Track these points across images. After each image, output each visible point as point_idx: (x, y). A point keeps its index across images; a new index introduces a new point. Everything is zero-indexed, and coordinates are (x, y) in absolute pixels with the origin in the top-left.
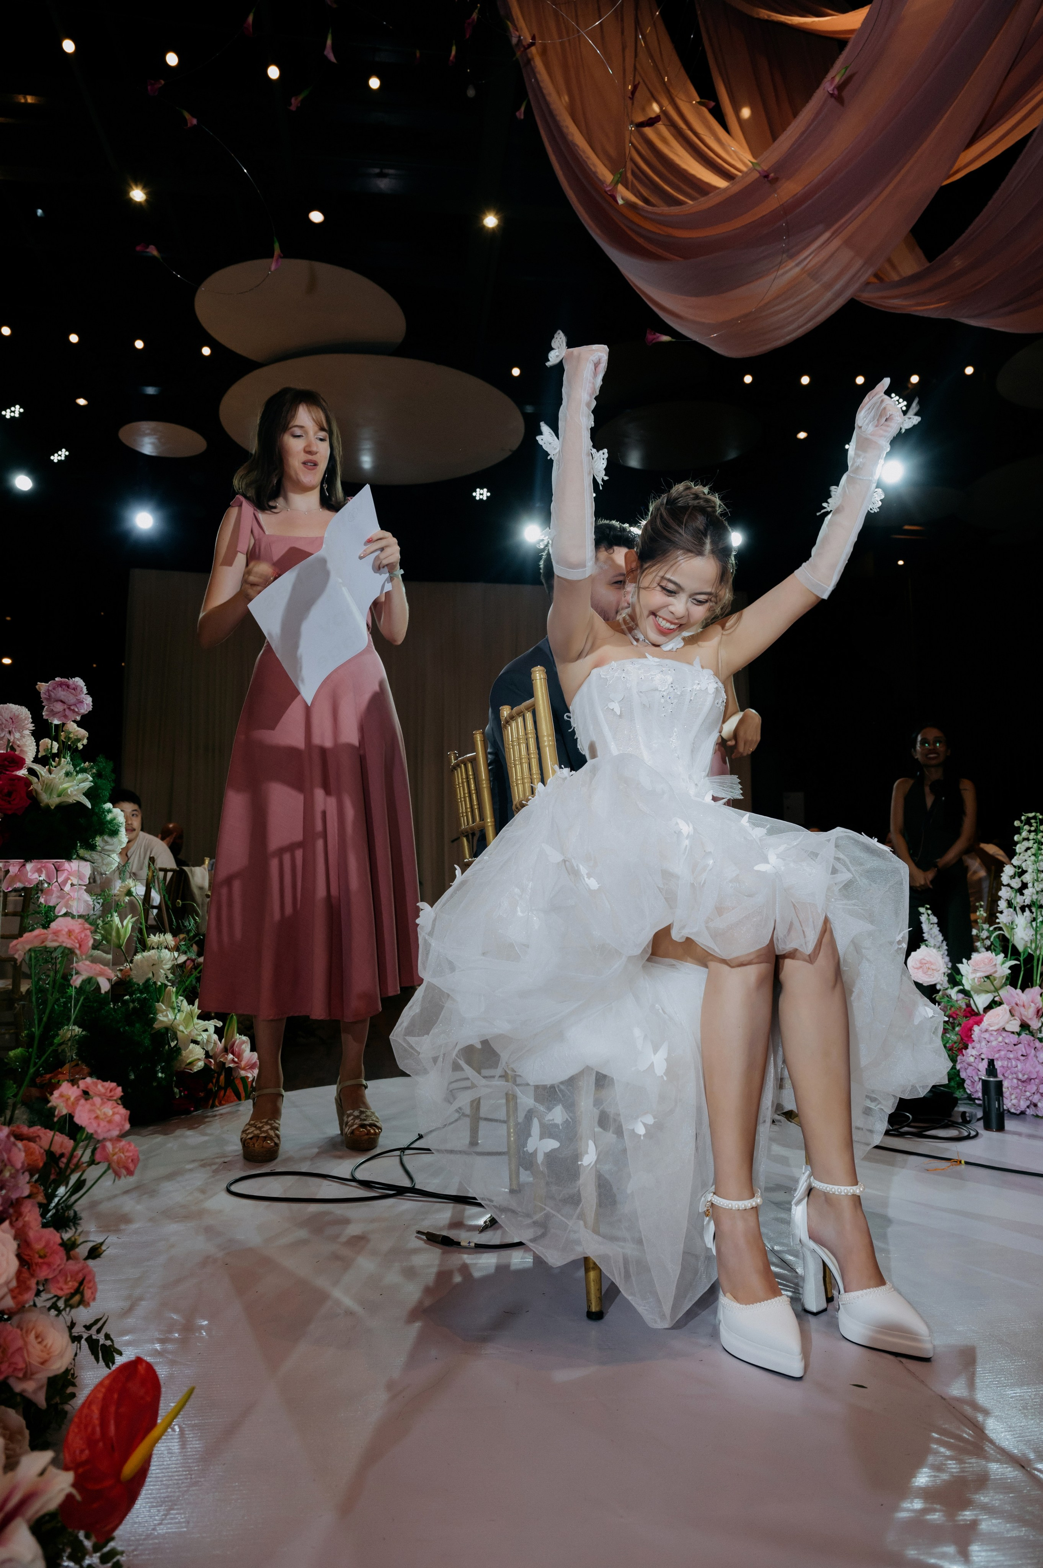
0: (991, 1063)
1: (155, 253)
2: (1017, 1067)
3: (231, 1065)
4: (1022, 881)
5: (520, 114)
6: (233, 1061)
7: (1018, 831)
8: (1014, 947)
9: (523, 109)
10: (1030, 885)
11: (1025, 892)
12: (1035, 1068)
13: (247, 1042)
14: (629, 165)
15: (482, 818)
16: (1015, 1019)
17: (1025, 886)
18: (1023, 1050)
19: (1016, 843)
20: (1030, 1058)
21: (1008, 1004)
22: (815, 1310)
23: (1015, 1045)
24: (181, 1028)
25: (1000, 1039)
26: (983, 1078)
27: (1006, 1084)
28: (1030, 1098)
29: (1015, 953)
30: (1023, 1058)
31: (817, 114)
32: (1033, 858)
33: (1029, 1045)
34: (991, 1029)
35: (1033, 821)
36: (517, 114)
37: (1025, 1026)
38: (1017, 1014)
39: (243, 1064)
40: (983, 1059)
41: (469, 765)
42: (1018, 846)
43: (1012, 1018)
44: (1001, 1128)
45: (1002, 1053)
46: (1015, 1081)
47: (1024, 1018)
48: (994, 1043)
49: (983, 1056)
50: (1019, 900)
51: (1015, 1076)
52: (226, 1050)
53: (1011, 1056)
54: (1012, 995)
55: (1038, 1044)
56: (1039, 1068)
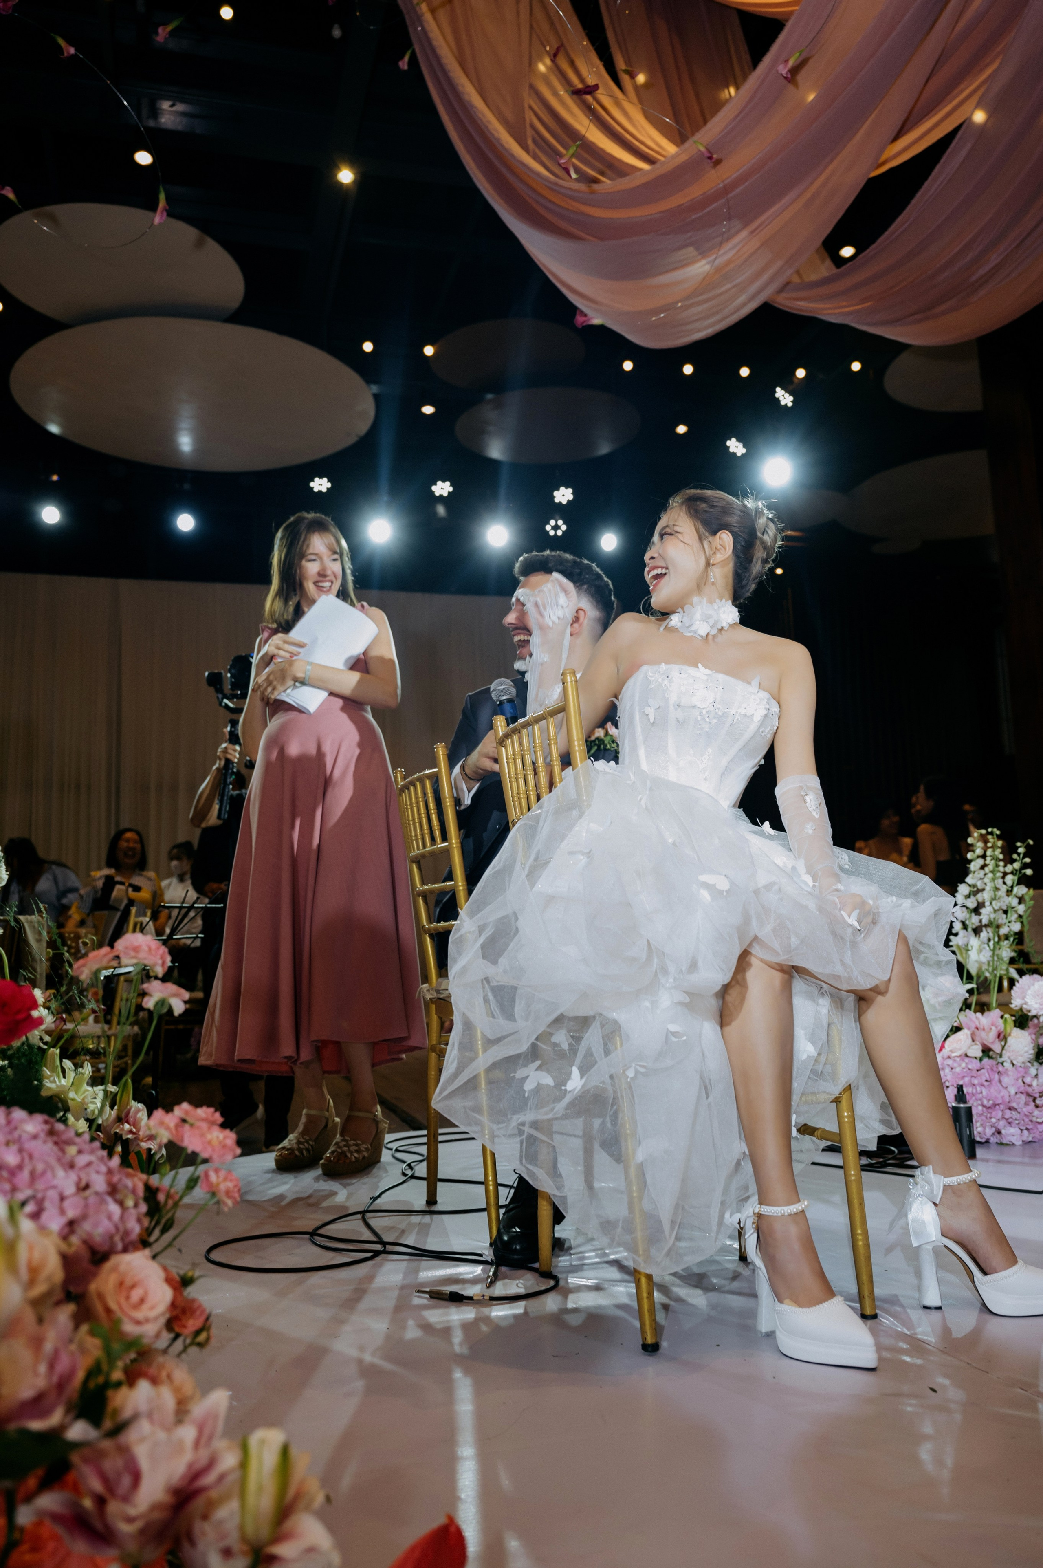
0: (960, 1088)
1: (11, 196)
2: (981, 1093)
3: (130, 1136)
4: (977, 900)
5: (404, 64)
6: (131, 1132)
8: (968, 972)
9: (407, 58)
10: (987, 904)
11: (983, 911)
12: (1000, 1092)
13: (143, 1110)
14: (529, 130)
16: (976, 1044)
17: (981, 905)
18: (987, 1075)
20: (994, 1083)
21: (969, 1029)
23: (978, 1070)
24: (72, 1095)
25: (964, 1065)
27: (974, 1112)
28: (996, 1125)
29: (971, 976)
30: (986, 1084)
32: (990, 875)
33: (992, 1070)
34: (953, 1055)
36: (400, 63)
38: (977, 1038)
39: (141, 1133)
41: (428, 783)
42: (973, 864)
43: (973, 1043)
45: (967, 1079)
46: (980, 1108)
47: (986, 1043)
48: (958, 1070)
50: (974, 920)
51: (979, 1102)
52: (120, 1120)
53: (976, 1082)
54: (971, 1020)
55: (1001, 1068)
56: (1004, 1093)
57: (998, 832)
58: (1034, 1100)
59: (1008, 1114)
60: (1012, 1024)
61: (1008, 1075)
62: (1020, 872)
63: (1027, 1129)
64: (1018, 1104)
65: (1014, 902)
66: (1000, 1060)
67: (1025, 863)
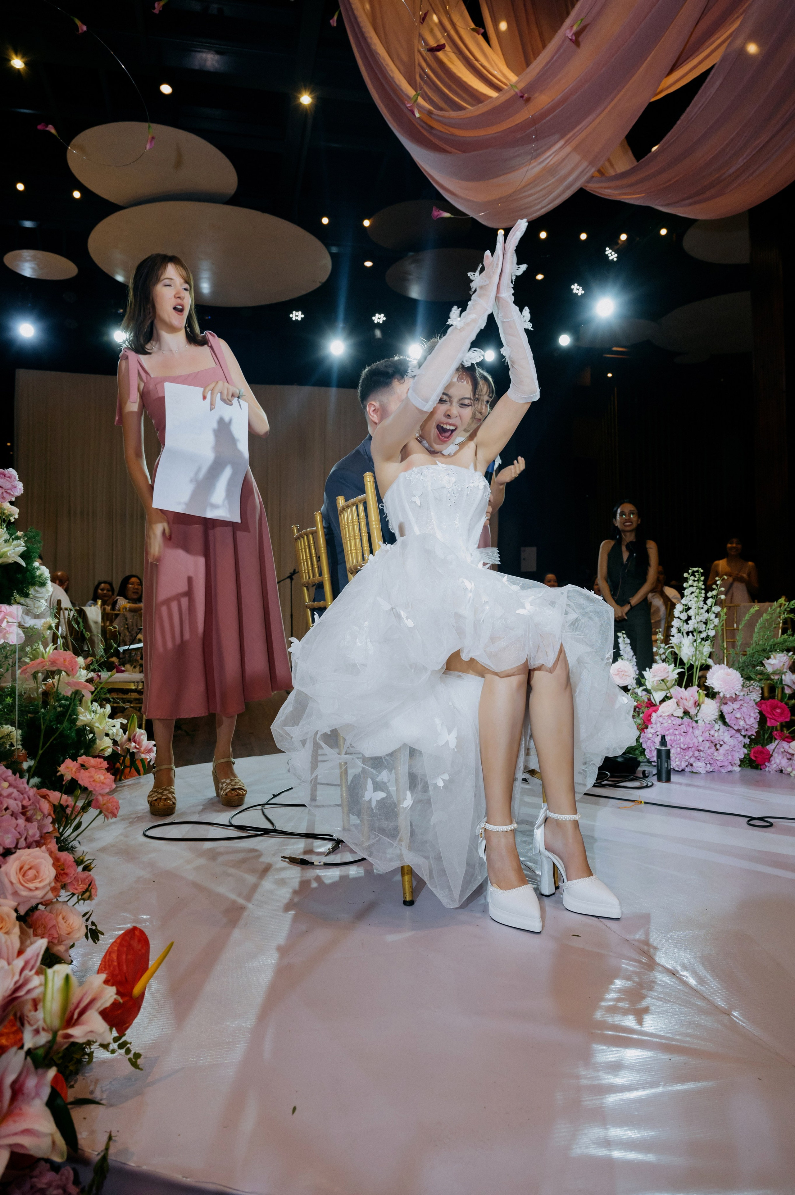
0: (663, 737)
1: (53, 131)
2: (680, 740)
3: (135, 750)
4: (688, 615)
5: (334, 22)
6: (135, 748)
7: (686, 580)
8: (681, 660)
9: (335, 17)
10: (693, 618)
11: (689, 622)
12: (692, 740)
13: (144, 734)
14: (418, 69)
15: (321, 574)
16: (680, 708)
17: (689, 618)
18: (685, 728)
19: (685, 589)
20: (689, 734)
21: (675, 698)
22: (548, 894)
23: (679, 725)
24: (97, 725)
25: (670, 721)
26: (658, 747)
27: (672, 751)
28: (688, 760)
29: (682, 663)
30: (684, 734)
31: (559, 49)
32: (696, 599)
33: (689, 725)
34: (664, 715)
35: (696, 574)
36: (331, 21)
37: (686, 713)
38: (681, 704)
39: (142, 749)
40: (658, 735)
41: (311, 536)
42: (686, 590)
43: (678, 708)
44: (668, 780)
45: (671, 731)
46: (679, 749)
47: (686, 707)
49: (658, 733)
50: (685, 628)
51: (678, 746)
52: (129, 740)
53: (677, 732)
54: (678, 692)
55: (694, 724)
56: (695, 740)
57: (702, 571)
58: (716, 745)
59: (697, 754)
60: (704, 696)
61: (698, 729)
62: (717, 597)
63: (710, 763)
64: (704, 748)
65: (712, 616)
66: (696, 719)
67: (721, 591)
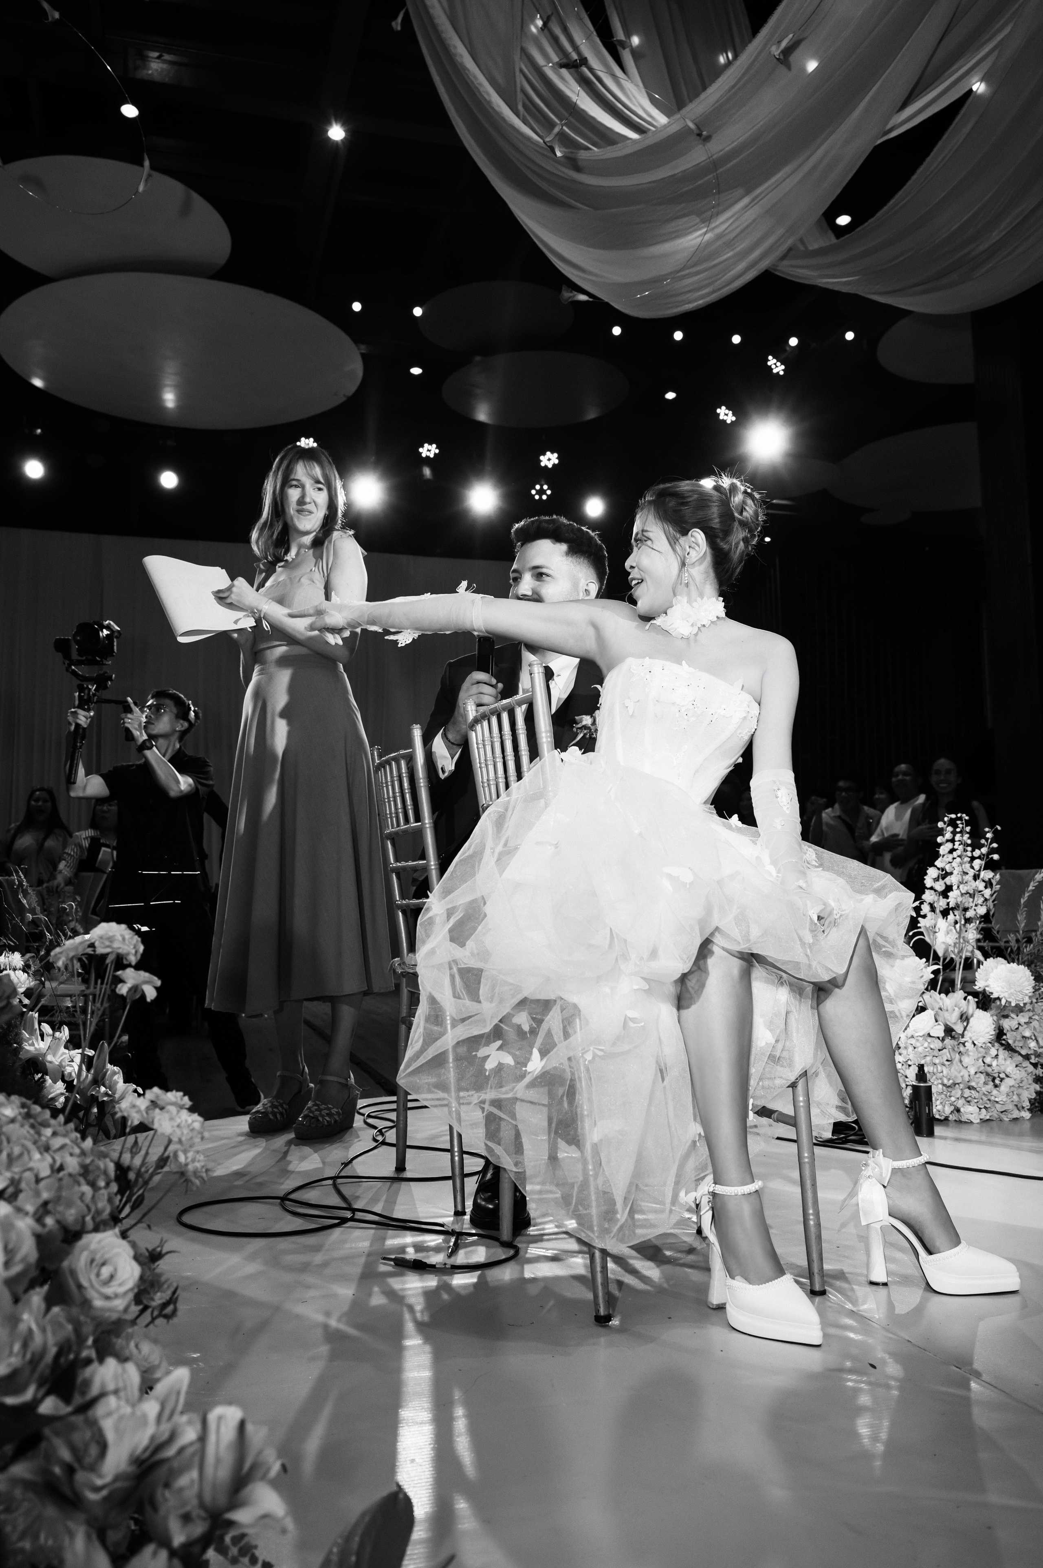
0: (921, 1067)
2: (942, 1072)
3: (105, 1099)
4: (945, 883)
6: (107, 1094)
7: (941, 832)
8: (935, 952)
9: (400, 19)
10: (955, 888)
11: (950, 894)
12: (960, 1072)
13: (118, 1073)
15: (418, 818)
16: (939, 1024)
17: (949, 888)
18: (948, 1054)
19: (940, 845)
20: (954, 1062)
21: (933, 1010)
23: (939, 1050)
24: (49, 1058)
25: (926, 1045)
26: (914, 1084)
27: (934, 1090)
28: (955, 1103)
29: (936, 957)
30: (949, 1063)
32: (958, 859)
33: (954, 1049)
34: (916, 1035)
37: (949, 1031)
38: (940, 1019)
39: (117, 1097)
40: (910, 1066)
41: (403, 762)
43: (936, 1024)
44: (931, 1134)
45: (928, 1059)
46: (940, 1086)
47: (948, 1023)
48: (920, 1049)
49: (909, 1063)
50: (942, 904)
52: (96, 1082)
53: (937, 1061)
54: (935, 1000)
55: (962, 1048)
56: (964, 1072)
57: (967, 818)
58: (994, 1079)
59: (967, 1093)
60: (975, 1006)
61: (969, 1055)
62: (988, 857)
63: (985, 1108)
64: (977, 1083)
65: (981, 885)
66: (962, 1040)
67: (993, 848)
